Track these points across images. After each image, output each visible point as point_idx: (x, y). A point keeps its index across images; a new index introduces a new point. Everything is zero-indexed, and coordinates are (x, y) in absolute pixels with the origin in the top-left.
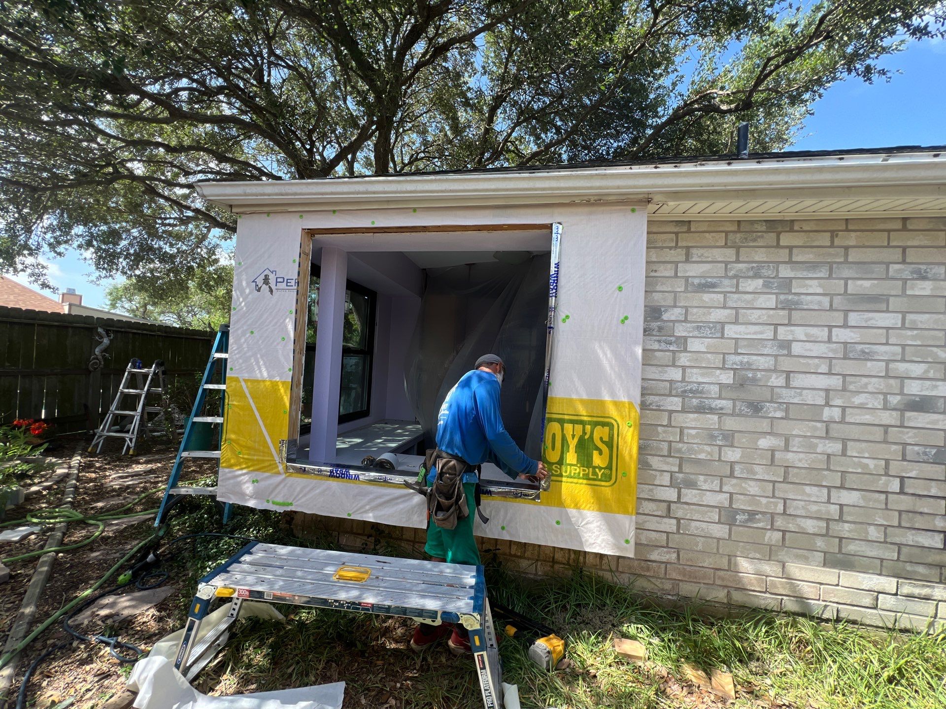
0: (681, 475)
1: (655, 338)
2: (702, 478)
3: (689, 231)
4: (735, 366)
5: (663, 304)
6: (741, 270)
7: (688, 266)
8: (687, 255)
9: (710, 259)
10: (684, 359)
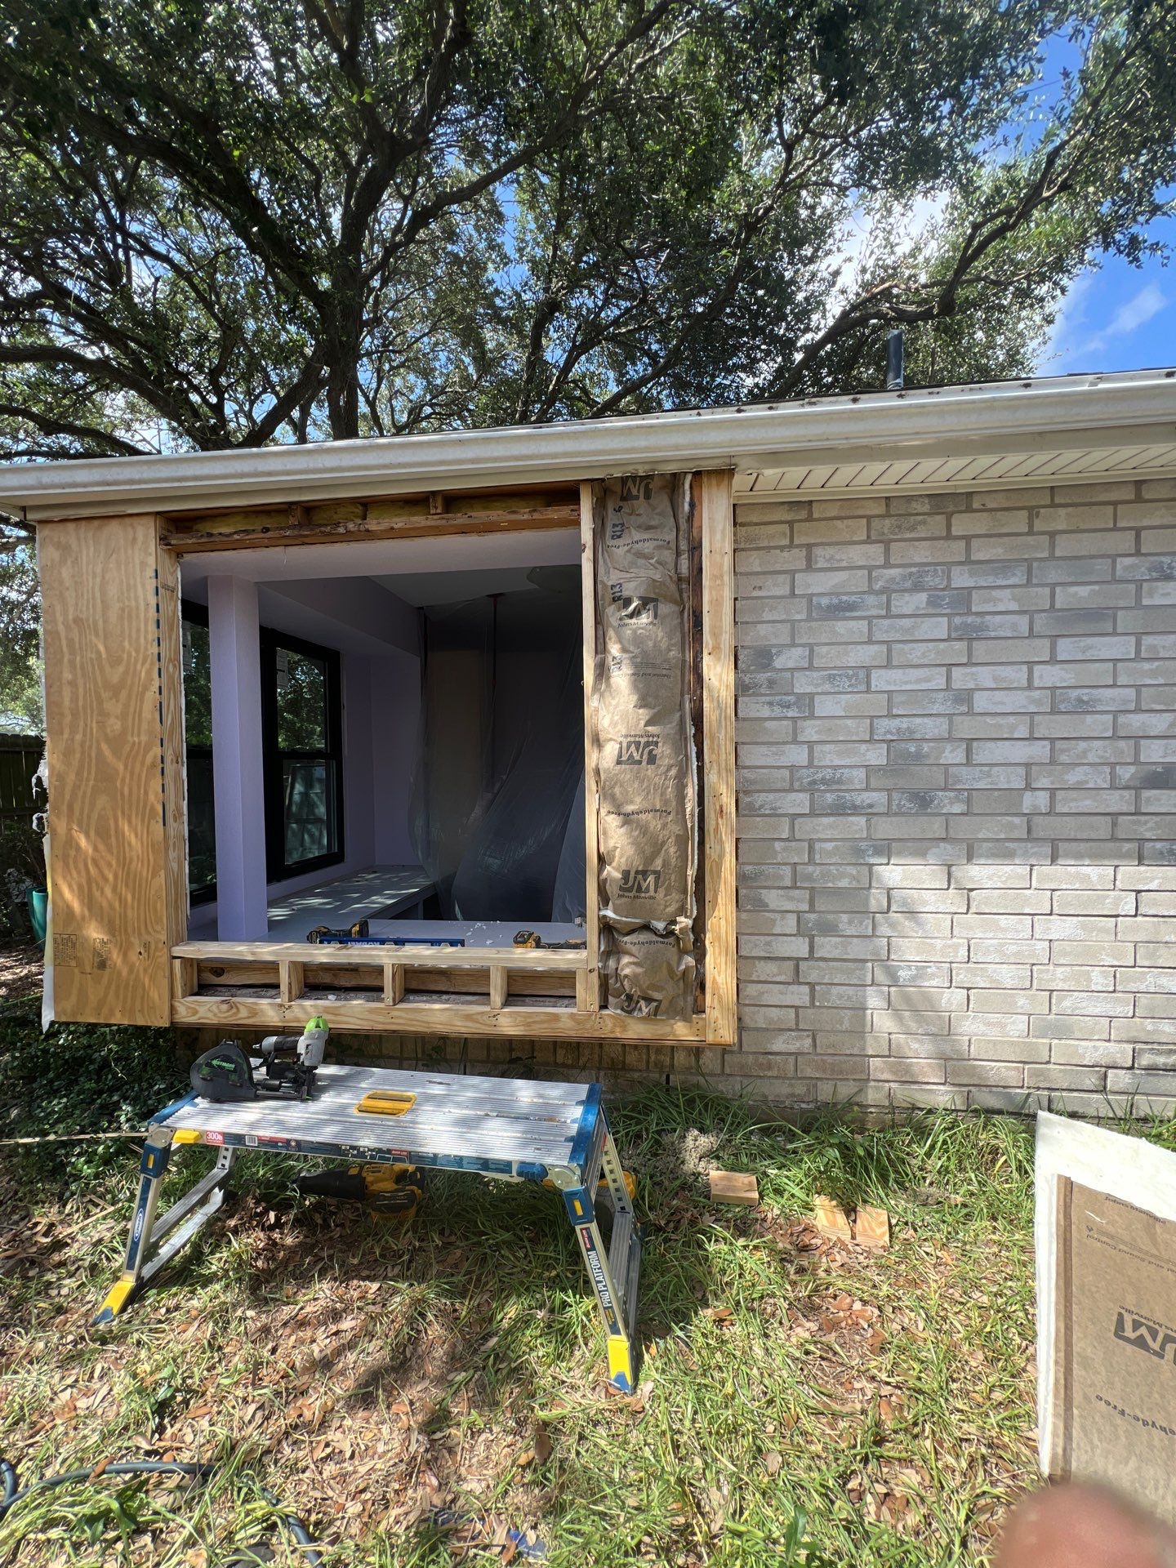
0: (813, 916)
1: (763, 699)
2: (845, 917)
3: (810, 518)
4: (889, 737)
5: (774, 641)
6: (893, 579)
7: (810, 578)
8: (809, 559)
9: (844, 564)
10: (810, 731)
